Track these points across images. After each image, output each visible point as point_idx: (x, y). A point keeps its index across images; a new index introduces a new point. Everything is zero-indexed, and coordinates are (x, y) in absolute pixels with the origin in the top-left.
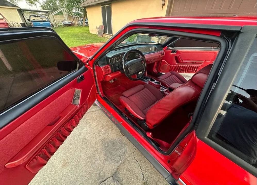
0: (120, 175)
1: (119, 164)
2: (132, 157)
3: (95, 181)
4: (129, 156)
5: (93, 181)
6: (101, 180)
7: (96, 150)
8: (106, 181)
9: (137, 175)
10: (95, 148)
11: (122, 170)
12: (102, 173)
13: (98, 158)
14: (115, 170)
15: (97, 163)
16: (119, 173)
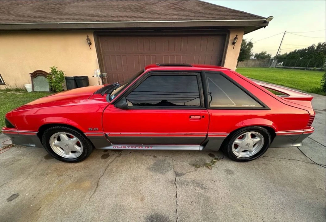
0: (179, 172)
1: (173, 169)
2: (175, 162)
3: (171, 186)
4: (173, 163)
5: (171, 187)
6: (173, 182)
7: (151, 176)
8: (177, 180)
9: (186, 165)
10: (149, 176)
11: (178, 170)
12: (170, 180)
13: (158, 177)
14: (174, 173)
15: (161, 179)
16: (178, 172)
